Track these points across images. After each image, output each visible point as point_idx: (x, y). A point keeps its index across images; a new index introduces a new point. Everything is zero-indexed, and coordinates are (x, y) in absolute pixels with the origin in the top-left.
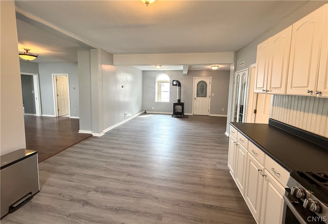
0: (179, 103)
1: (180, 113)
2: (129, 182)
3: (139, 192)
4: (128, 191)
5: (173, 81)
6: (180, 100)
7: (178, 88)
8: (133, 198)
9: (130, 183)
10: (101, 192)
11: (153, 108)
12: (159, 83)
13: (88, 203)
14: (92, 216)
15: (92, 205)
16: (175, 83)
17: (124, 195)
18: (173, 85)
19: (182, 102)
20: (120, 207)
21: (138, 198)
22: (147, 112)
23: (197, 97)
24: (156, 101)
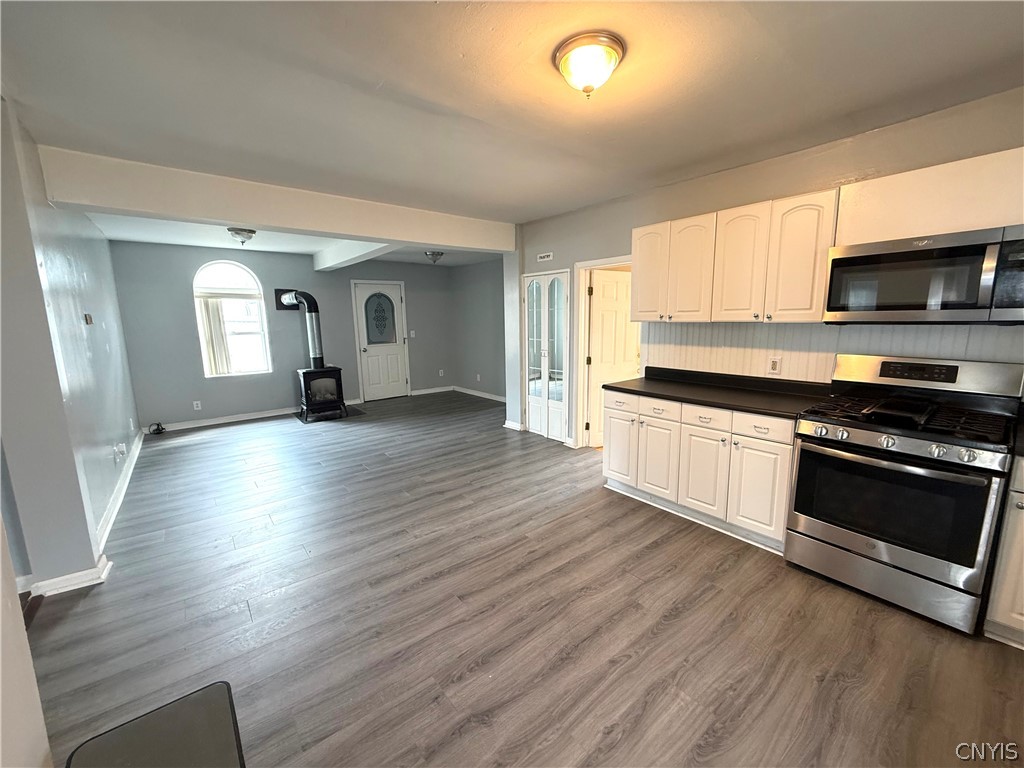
0: (321, 370)
1: (332, 402)
2: (494, 606)
3: (543, 604)
4: (521, 620)
5: (279, 293)
6: (322, 359)
7: (311, 317)
8: (554, 621)
9: (496, 608)
10: (471, 670)
11: (197, 405)
12: (210, 300)
13: (489, 711)
14: (546, 711)
15: (504, 703)
16: (287, 299)
17: (531, 631)
18: (280, 306)
19: (328, 364)
20: (562, 651)
21: (560, 613)
22: (169, 428)
23: (370, 342)
24: (208, 374)
